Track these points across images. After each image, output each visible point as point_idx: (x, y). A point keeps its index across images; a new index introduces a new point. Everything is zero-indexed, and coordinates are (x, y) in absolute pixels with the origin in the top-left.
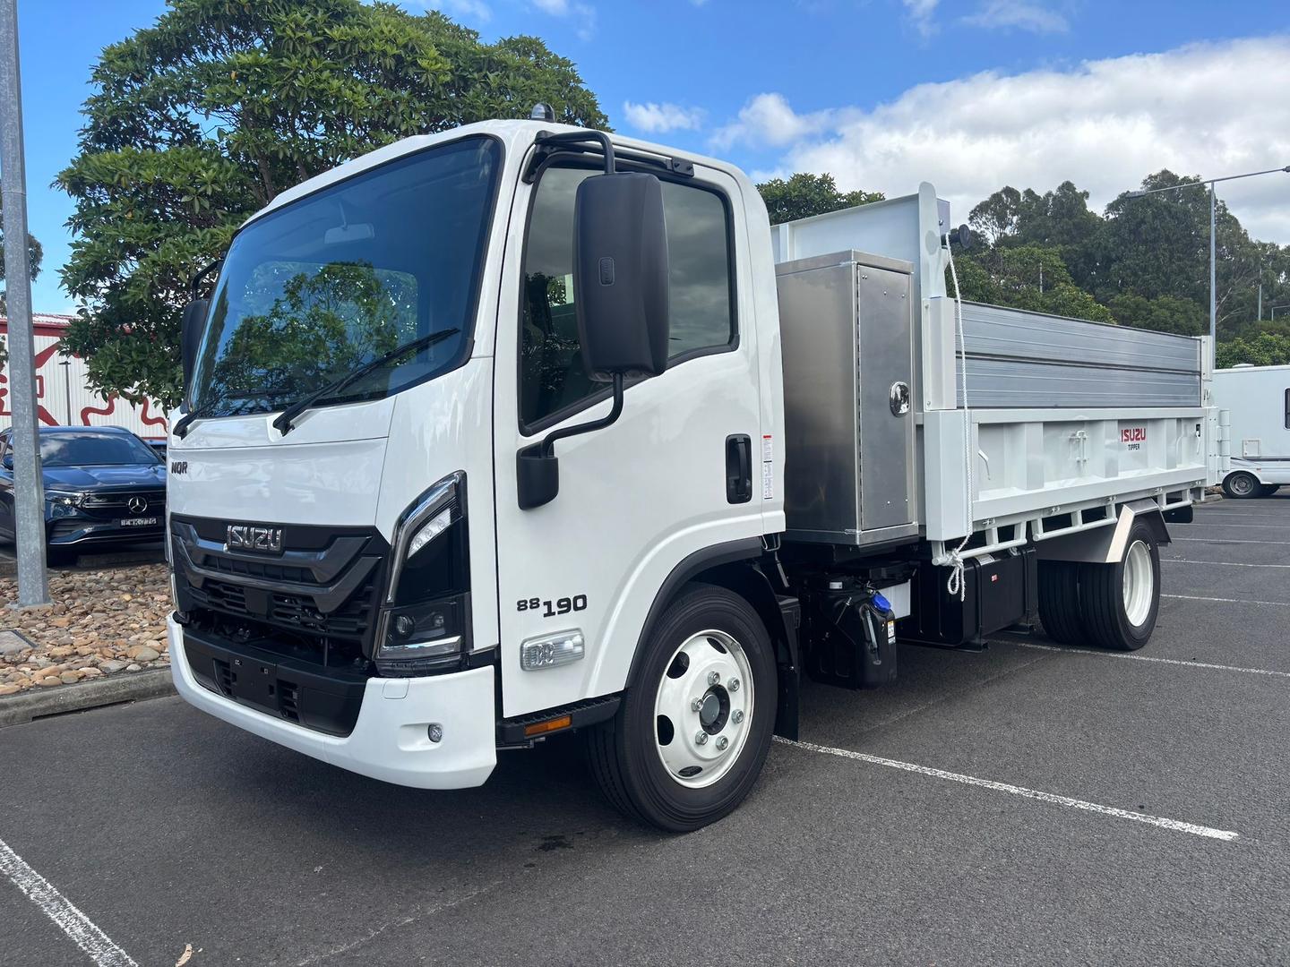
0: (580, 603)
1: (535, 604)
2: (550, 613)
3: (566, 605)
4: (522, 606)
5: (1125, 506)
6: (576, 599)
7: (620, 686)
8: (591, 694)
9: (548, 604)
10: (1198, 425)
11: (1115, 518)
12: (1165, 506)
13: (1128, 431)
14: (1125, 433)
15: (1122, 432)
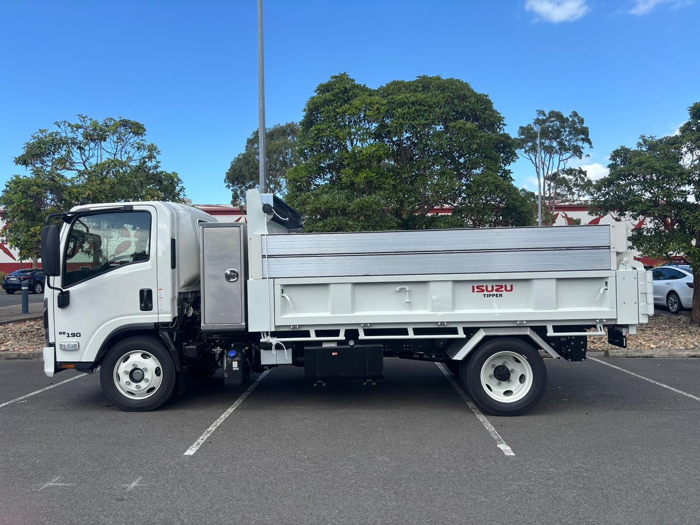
0: (78, 335)
1: (64, 333)
2: (68, 336)
3: (74, 335)
4: (60, 333)
5: (481, 329)
6: (77, 334)
7: (93, 360)
8: (83, 361)
9: (68, 334)
10: (606, 283)
11: (461, 335)
12: (550, 333)
13: (483, 286)
14: (478, 287)
15: (473, 287)
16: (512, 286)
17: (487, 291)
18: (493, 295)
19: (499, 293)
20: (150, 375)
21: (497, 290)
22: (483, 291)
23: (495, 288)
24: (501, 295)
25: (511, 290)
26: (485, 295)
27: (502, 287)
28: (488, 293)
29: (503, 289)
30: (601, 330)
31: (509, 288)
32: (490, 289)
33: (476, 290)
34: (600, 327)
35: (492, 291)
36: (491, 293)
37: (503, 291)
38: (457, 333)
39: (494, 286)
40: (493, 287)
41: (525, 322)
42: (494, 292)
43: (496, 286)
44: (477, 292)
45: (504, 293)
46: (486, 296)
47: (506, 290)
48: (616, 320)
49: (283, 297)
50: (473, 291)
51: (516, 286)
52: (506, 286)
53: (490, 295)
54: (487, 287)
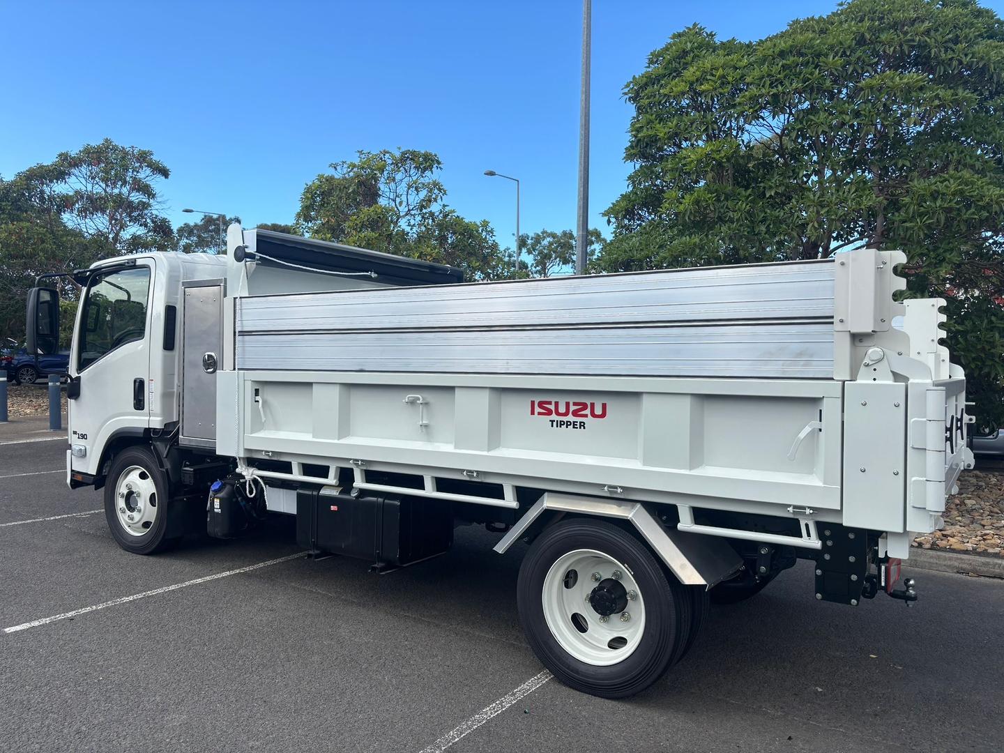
0: (86, 437)
1: (76, 433)
2: (79, 438)
3: (82, 436)
5: (546, 494)
6: (85, 435)
7: (95, 472)
8: (88, 472)
9: (79, 434)
10: (820, 412)
11: (510, 501)
12: (686, 524)
13: (550, 403)
14: (541, 405)
15: (533, 403)
16: (604, 406)
17: (558, 414)
18: (568, 424)
19: (579, 419)
20: (143, 503)
21: (575, 413)
22: (549, 412)
23: (572, 408)
24: (582, 425)
25: (603, 415)
26: (552, 421)
27: (585, 406)
28: (560, 418)
29: (588, 412)
30: (809, 535)
31: (598, 411)
32: (562, 409)
33: (537, 410)
34: (807, 526)
35: (566, 414)
36: (565, 419)
37: (586, 416)
38: (502, 497)
39: (571, 404)
40: (568, 404)
41: (619, 490)
42: (571, 418)
43: (575, 404)
44: (540, 414)
45: (589, 421)
46: (555, 424)
47: (593, 415)
48: (839, 512)
49: (256, 401)
50: (533, 413)
51: (613, 406)
52: (593, 405)
53: (561, 424)
54: (557, 404)
